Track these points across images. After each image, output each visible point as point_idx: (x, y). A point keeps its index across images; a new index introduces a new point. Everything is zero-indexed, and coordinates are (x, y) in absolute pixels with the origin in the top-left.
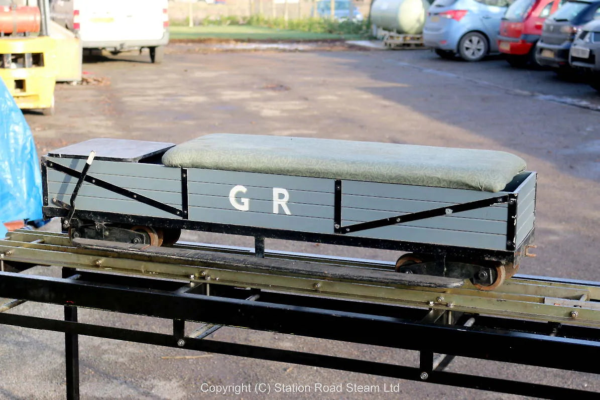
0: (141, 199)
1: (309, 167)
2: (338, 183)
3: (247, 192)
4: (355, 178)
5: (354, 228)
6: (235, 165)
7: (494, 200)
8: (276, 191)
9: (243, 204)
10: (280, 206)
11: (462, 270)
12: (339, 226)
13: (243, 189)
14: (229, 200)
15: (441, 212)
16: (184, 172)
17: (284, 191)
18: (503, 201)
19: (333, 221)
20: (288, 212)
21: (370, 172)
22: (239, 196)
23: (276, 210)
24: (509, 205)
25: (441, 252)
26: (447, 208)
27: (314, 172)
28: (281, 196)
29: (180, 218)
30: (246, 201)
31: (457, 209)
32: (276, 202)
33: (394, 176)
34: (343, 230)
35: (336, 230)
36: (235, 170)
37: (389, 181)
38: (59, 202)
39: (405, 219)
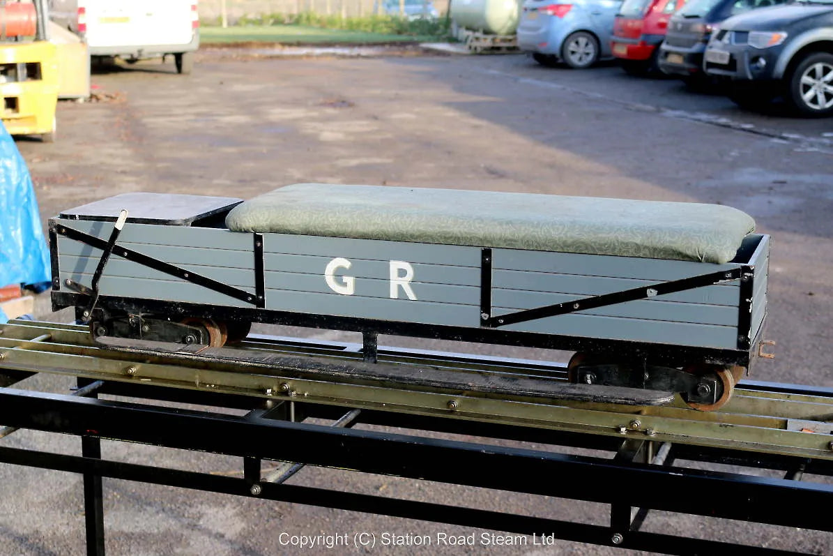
0: (194, 279)
1: (445, 230)
2: (486, 253)
3: (351, 268)
4: (511, 245)
5: (511, 319)
6: (333, 229)
7: (720, 276)
8: (395, 266)
9: (345, 285)
10: (400, 287)
11: (672, 380)
12: (487, 316)
13: (346, 264)
14: (324, 278)
15: (640, 294)
16: (258, 239)
17: (406, 266)
18: (734, 277)
19: (479, 308)
20: (412, 296)
21: (534, 236)
22: (339, 274)
23: (394, 294)
24: (742, 282)
25: (638, 353)
26: (649, 287)
27: (451, 237)
28: (402, 273)
29: (253, 307)
30: (349, 280)
31: (663, 289)
32: (395, 281)
33: (570, 241)
34: (494, 321)
35: (483, 322)
36: (334, 235)
37: (562, 248)
38: (76, 285)
39: (586, 304)
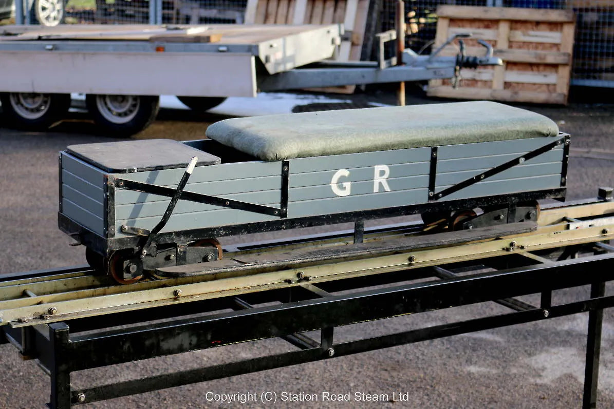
0: (234, 205)
1: (413, 138)
2: (434, 150)
3: (349, 175)
4: (450, 141)
5: (446, 192)
7: (555, 144)
8: (378, 168)
9: (344, 188)
10: (380, 184)
12: (432, 193)
13: (345, 172)
14: (330, 187)
15: (516, 162)
16: (285, 164)
17: (385, 168)
18: (561, 143)
19: (428, 189)
20: (387, 188)
21: (464, 135)
22: (341, 180)
23: (376, 189)
24: (564, 145)
26: (520, 157)
27: (416, 143)
28: (382, 173)
29: (278, 218)
30: (347, 185)
31: (528, 157)
32: (378, 179)
33: (483, 134)
34: (436, 197)
35: (430, 198)
36: (341, 153)
37: (478, 140)
38: (133, 229)
39: (488, 174)
